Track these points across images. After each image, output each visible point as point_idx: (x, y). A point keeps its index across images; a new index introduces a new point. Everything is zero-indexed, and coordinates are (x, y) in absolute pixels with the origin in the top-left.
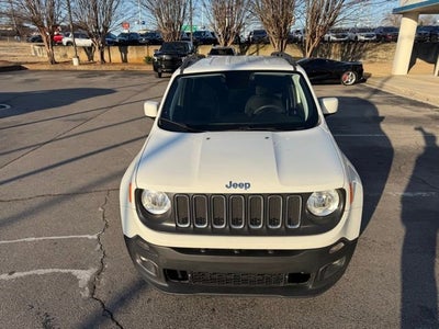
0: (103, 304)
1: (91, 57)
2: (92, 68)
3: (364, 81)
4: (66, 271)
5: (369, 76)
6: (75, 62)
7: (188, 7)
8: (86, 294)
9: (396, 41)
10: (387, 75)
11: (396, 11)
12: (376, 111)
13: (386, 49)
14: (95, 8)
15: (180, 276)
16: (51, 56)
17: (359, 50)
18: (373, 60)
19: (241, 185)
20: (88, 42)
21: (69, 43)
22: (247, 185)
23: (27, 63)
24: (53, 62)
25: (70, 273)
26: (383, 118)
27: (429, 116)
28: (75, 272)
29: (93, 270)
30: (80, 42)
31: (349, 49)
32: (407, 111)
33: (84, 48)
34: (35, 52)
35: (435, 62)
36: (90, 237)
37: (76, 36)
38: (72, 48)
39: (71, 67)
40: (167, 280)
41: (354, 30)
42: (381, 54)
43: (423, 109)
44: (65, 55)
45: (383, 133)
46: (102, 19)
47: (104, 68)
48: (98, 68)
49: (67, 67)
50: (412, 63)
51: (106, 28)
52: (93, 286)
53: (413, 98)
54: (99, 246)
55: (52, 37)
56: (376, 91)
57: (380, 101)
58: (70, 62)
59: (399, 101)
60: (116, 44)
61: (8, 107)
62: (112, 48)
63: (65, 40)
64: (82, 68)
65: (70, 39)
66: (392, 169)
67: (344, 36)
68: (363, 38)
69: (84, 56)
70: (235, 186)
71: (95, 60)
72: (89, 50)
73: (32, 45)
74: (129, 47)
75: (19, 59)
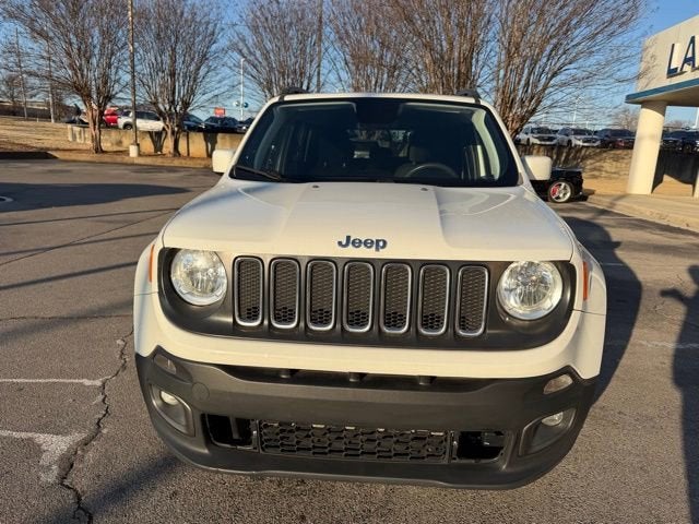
0: (78, 497)
1: (158, 147)
2: (158, 161)
3: (584, 198)
4: (24, 435)
5: (592, 193)
6: (133, 151)
7: (315, 80)
8: (50, 477)
9: (631, 147)
10: (619, 193)
11: (631, 99)
12: (607, 235)
13: (617, 159)
14: (173, 74)
15: (236, 436)
16: (97, 141)
17: (575, 158)
18: (596, 173)
19: (368, 244)
20: (157, 125)
21: (127, 126)
22: (380, 244)
23: (57, 150)
24: (98, 150)
25: (30, 439)
26: (617, 244)
27: (694, 245)
28: (41, 438)
29: (78, 436)
30: (145, 125)
31: (559, 155)
32: (656, 237)
33: (150, 133)
34: (74, 137)
35: (693, 183)
36: (87, 382)
37: (139, 115)
38: (131, 131)
39: (126, 159)
40: (208, 443)
41: (565, 132)
42: (608, 165)
43: (681, 236)
44: (120, 143)
45: (621, 262)
46: (181, 92)
47: (177, 163)
48: (167, 163)
49: (119, 159)
50: (657, 181)
51: (186, 105)
52: (68, 464)
53: (664, 222)
54: (100, 397)
55: (101, 113)
56: (603, 212)
57: (612, 223)
58: (126, 152)
59: (642, 224)
60: (200, 130)
61: (9, 200)
62: (192, 135)
63: (122, 121)
64: (142, 161)
65: (129, 120)
66: (642, 309)
67: (551, 139)
68: (580, 143)
69: (147, 145)
70: (357, 243)
71: (165, 150)
72: (157, 137)
73: (69, 126)
74: (220, 136)
75: (46, 144)
